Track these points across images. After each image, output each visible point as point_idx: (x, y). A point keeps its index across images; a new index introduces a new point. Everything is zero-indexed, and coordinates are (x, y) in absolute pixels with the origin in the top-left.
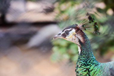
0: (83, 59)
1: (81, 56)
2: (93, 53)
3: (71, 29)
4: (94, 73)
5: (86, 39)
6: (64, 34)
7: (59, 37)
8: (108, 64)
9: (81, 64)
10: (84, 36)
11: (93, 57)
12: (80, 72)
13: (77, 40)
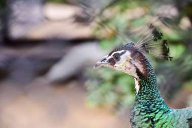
3: (123, 51)
4: (162, 126)
6: (112, 59)
7: (103, 65)
9: (140, 109)
11: (160, 98)
12: (139, 124)
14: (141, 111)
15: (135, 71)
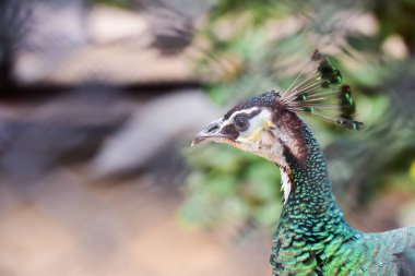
0: (300, 216)
1: (292, 206)
2: (333, 198)
3: (255, 109)
4: (339, 270)
5: (309, 147)
6: (231, 126)
8: (390, 239)
9: (291, 234)
10: (301, 133)
11: (336, 211)
12: (289, 266)
13: (277, 149)
14: (293, 239)
15: (281, 152)
